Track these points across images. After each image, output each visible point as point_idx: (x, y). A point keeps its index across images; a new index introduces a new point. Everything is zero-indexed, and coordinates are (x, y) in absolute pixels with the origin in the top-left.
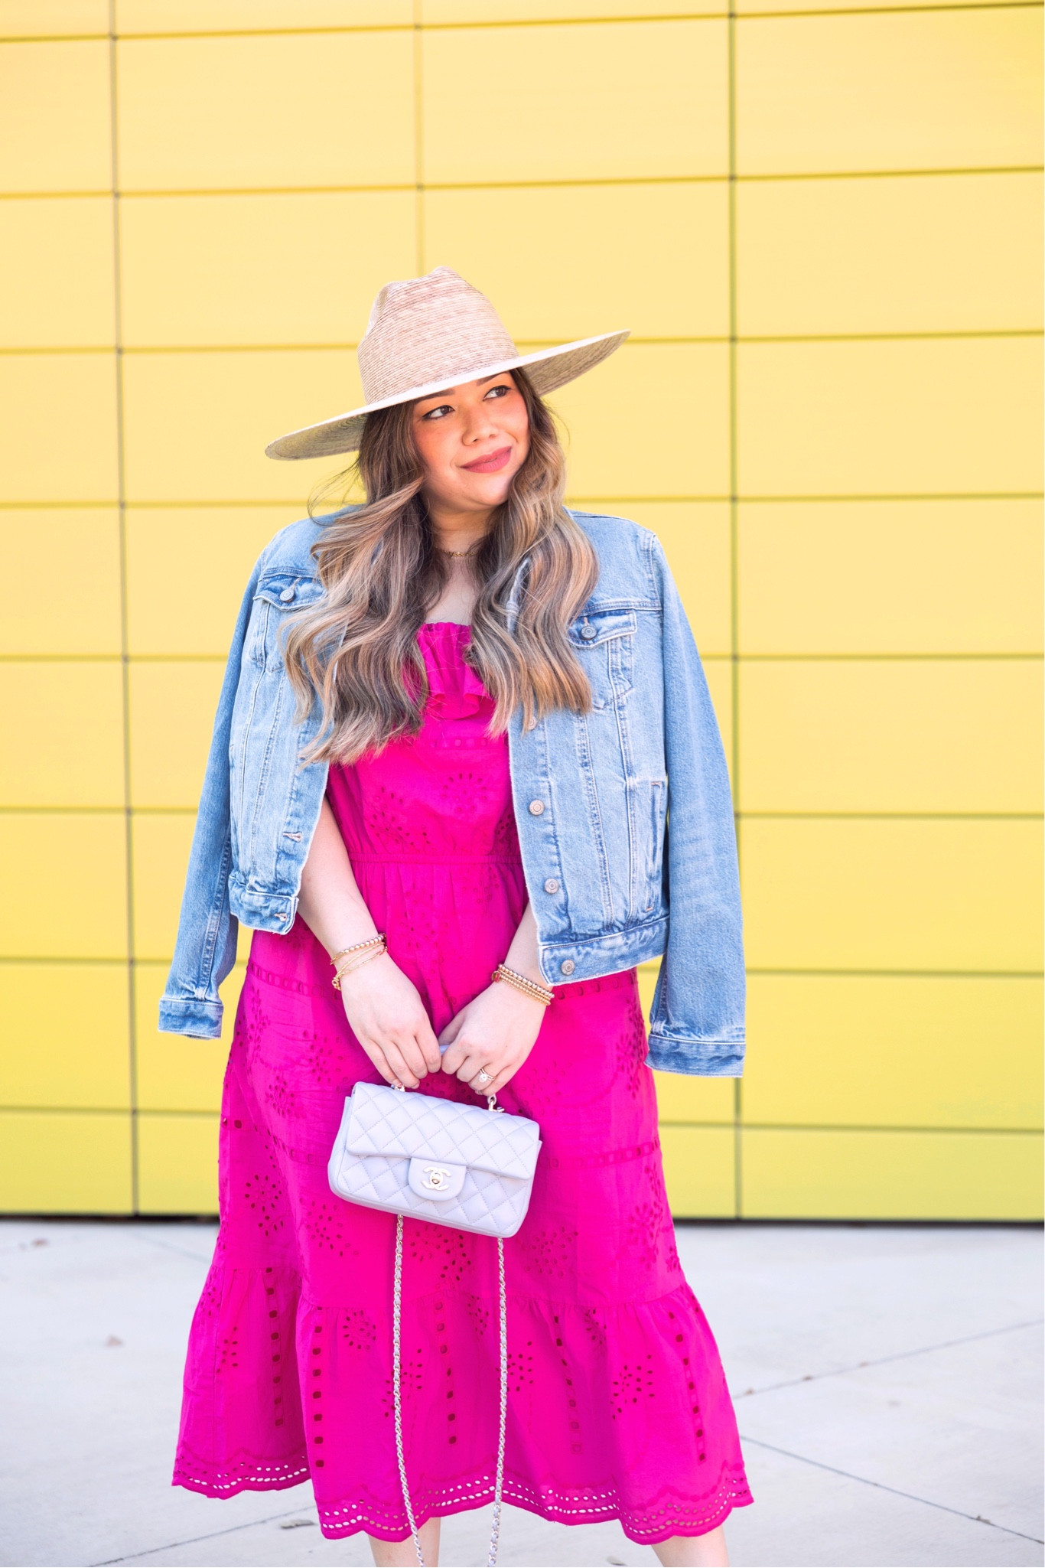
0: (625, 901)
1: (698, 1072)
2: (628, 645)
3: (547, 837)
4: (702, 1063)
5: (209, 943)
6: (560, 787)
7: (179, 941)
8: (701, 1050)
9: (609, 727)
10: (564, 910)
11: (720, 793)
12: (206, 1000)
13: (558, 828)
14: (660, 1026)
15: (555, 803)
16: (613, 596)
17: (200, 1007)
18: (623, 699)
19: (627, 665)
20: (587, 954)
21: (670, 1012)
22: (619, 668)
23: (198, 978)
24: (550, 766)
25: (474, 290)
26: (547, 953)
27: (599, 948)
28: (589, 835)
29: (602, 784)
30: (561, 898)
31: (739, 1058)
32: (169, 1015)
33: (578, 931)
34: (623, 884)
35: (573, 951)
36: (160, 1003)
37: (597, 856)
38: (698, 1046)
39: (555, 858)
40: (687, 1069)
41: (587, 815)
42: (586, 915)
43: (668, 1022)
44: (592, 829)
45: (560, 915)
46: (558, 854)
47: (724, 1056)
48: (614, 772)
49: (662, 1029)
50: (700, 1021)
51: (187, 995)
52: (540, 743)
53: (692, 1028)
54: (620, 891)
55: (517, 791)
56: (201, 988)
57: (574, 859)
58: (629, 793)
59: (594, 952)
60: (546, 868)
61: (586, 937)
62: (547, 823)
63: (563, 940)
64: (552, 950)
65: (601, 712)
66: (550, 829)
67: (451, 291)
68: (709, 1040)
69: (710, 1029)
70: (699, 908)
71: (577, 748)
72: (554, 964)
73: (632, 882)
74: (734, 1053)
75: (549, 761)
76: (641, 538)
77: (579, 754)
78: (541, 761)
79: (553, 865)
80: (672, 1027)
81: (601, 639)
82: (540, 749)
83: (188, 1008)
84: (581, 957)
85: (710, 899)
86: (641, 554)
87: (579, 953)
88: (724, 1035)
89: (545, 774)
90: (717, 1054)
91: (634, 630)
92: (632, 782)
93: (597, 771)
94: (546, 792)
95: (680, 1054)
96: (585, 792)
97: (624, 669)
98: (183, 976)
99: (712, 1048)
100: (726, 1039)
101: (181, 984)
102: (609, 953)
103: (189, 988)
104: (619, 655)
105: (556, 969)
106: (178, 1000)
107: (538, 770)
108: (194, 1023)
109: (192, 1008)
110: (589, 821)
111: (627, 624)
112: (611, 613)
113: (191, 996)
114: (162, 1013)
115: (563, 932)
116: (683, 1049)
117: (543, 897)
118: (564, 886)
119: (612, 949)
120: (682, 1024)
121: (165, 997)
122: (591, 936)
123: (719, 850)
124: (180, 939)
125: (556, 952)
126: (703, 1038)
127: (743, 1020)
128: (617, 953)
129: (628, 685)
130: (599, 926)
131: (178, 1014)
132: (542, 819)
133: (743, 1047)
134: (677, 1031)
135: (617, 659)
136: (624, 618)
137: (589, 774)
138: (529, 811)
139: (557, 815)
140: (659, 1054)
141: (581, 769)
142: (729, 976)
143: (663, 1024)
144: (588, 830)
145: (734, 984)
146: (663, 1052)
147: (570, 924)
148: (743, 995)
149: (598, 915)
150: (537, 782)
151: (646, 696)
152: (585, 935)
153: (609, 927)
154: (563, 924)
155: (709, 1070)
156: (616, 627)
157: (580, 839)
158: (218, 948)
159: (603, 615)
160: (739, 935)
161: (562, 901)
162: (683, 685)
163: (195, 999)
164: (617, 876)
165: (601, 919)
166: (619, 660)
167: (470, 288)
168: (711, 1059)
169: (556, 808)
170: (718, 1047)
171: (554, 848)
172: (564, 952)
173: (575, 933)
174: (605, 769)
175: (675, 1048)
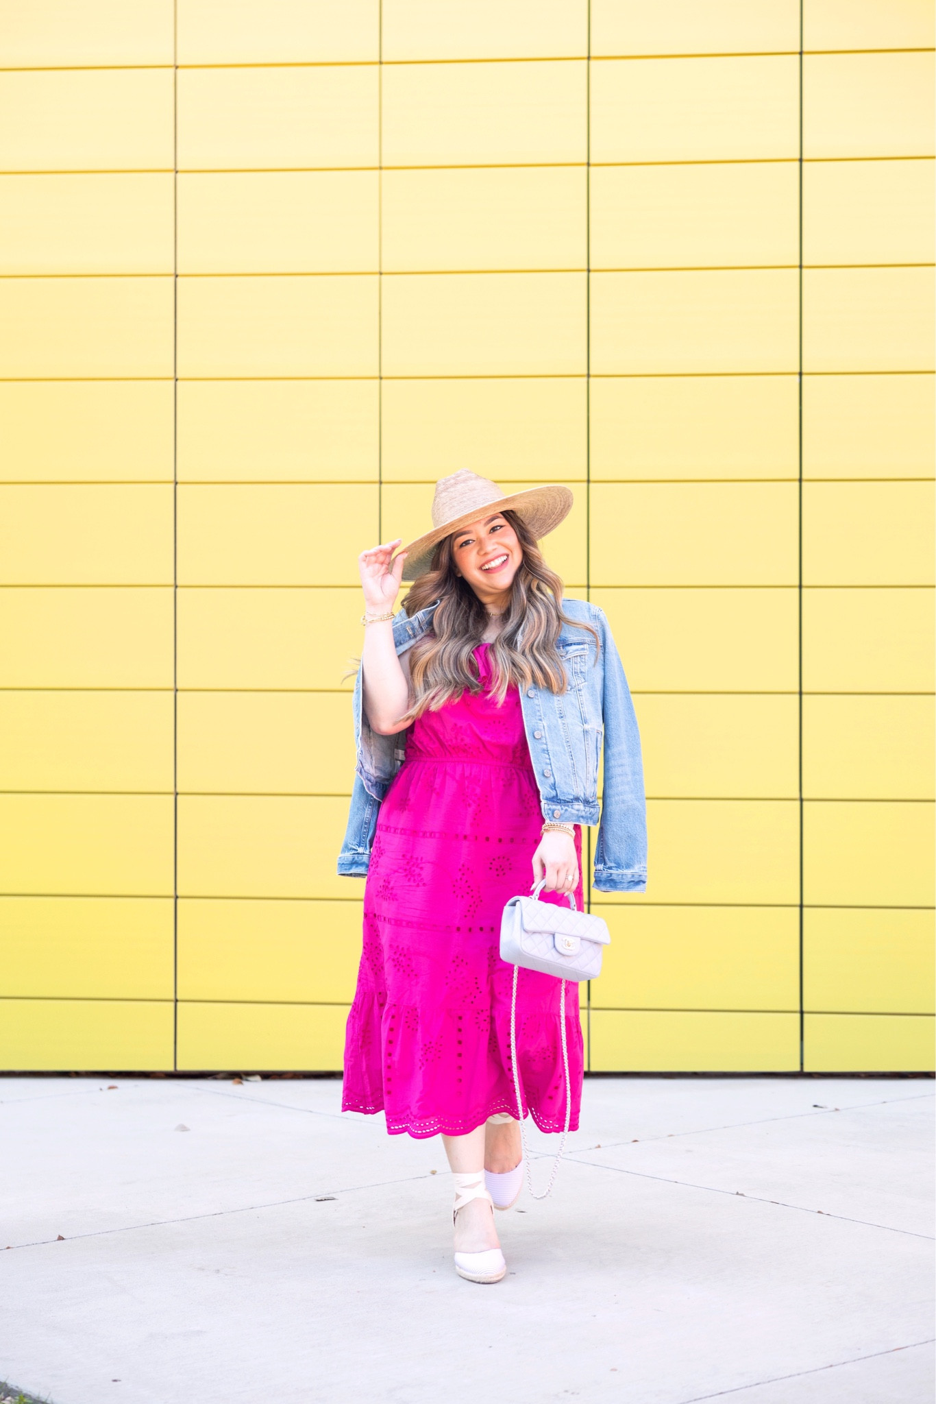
0: (584, 788)
1: (622, 889)
2: (583, 660)
3: (544, 750)
4: (624, 884)
5: (366, 823)
6: (549, 727)
7: (349, 823)
8: (624, 877)
9: (573, 700)
10: (554, 786)
11: (635, 744)
12: (364, 854)
13: (549, 746)
14: (601, 867)
15: (547, 733)
16: (576, 636)
17: (360, 858)
18: (581, 686)
19: (583, 670)
20: (566, 810)
21: (606, 858)
22: (579, 671)
23: (360, 843)
24: (543, 716)
25: (481, 478)
26: (546, 805)
27: (572, 808)
28: (565, 751)
29: (571, 727)
30: (551, 780)
31: (644, 882)
32: (343, 864)
33: (562, 798)
34: (584, 778)
35: (559, 807)
36: (338, 859)
37: (570, 762)
38: (623, 875)
39: (548, 761)
40: (616, 888)
41: (564, 741)
42: (565, 791)
43: (605, 864)
44: (566, 748)
45: (552, 789)
46: (550, 759)
47: (636, 880)
48: (577, 721)
49: (602, 868)
50: (623, 862)
51: (354, 852)
52: (537, 705)
53: (619, 866)
54: (582, 782)
55: (527, 726)
56: (361, 848)
57: (558, 762)
58: (585, 732)
59: (570, 809)
60: (544, 765)
61: (566, 802)
62: (543, 743)
63: (554, 801)
64: (548, 804)
65: (569, 692)
66: (545, 746)
67: (466, 480)
68: (628, 872)
69: (628, 866)
70: (623, 802)
71: (556, 709)
72: (550, 812)
73: (587, 779)
74: (642, 879)
75: (542, 714)
76: (592, 609)
77: (558, 712)
78: (538, 714)
79: (547, 764)
80: (607, 866)
81: (568, 656)
82: (537, 708)
83: (354, 859)
84: (563, 811)
85: (629, 797)
86: (592, 617)
87: (562, 809)
88: (636, 869)
89: (541, 720)
90: (632, 880)
91: (587, 652)
92: (586, 727)
93: (568, 720)
94: (542, 728)
95: (612, 880)
96: (562, 730)
97: (581, 672)
98: (352, 842)
99: (630, 876)
100: (637, 871)
101: (350, 846)
102: (577, 812)
103: (354, 847)
104: (579, 665)
105: (551, 815)
106: (348, 855)
107: (537, 718)
108: (357, 867)
109: (356, 859)
110: (565, 744)
111: (583, 649)
112: (575, 644)
113: (356, 852)
114: (339, 864)
115: (553, 797)
116: (614, 877)
117: (543, 778)
118: (553, 775)
119: (578, 810)
120: (613, 865)
121: (340, 855)
122: (568, 802)
123: (634, 773)
124: (350, 822)
125: (550, 806)
126: (625, 871)
127: (646, 862)
128: (580, 814)
129: (583, 680)
130: (572, 797)
131: (348, 862)
132: (540, 741)
133: (646, 876)
134: (610, 868)
135: (578, 667)
136: (581, 646)
137: (564, 722)
138: (534, 737)
139: (548, 741)
140: (600, 881)
141: (559, 719)
142: (639, 838)
143: (602, 865)
144: (564, 749)
145: (641, 843)
146: (603, 879)
147: (557, 794)
148: (646, 850)
149: (571, 791)
150: (537, 723)
151: (593, 686)
152: (565, 800)
153: (577, 799)
154: (554, 793)
155: (628, 888)
156: (577, 650)
157: (561, 752)
158: (371, 826)
159: (571, 644)
160: (644, 817)
161: (553, 782)
162: (615, 684)
163: (358, 854)
164: (580, 773)
165: (573, 794)
166: (579, 668)
167: (478, 477)
168: (629, 882)
169: (547, 736)
170: (633, 876)
171: (547, 756)
172: (554, 807)
173: (560, 799)
174: (572, 719)
175: (609, 877)
